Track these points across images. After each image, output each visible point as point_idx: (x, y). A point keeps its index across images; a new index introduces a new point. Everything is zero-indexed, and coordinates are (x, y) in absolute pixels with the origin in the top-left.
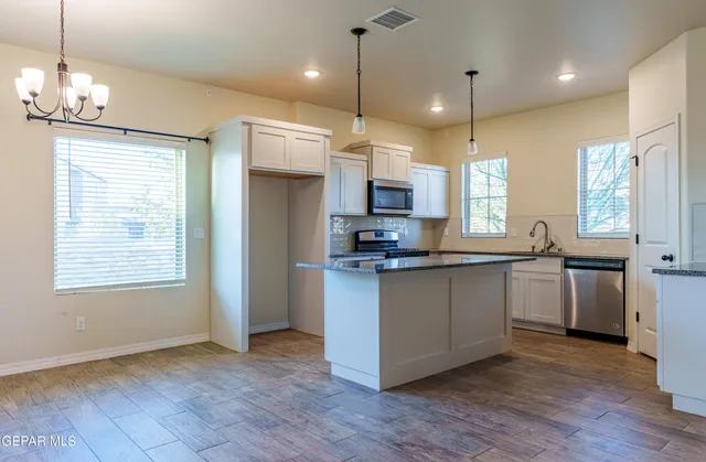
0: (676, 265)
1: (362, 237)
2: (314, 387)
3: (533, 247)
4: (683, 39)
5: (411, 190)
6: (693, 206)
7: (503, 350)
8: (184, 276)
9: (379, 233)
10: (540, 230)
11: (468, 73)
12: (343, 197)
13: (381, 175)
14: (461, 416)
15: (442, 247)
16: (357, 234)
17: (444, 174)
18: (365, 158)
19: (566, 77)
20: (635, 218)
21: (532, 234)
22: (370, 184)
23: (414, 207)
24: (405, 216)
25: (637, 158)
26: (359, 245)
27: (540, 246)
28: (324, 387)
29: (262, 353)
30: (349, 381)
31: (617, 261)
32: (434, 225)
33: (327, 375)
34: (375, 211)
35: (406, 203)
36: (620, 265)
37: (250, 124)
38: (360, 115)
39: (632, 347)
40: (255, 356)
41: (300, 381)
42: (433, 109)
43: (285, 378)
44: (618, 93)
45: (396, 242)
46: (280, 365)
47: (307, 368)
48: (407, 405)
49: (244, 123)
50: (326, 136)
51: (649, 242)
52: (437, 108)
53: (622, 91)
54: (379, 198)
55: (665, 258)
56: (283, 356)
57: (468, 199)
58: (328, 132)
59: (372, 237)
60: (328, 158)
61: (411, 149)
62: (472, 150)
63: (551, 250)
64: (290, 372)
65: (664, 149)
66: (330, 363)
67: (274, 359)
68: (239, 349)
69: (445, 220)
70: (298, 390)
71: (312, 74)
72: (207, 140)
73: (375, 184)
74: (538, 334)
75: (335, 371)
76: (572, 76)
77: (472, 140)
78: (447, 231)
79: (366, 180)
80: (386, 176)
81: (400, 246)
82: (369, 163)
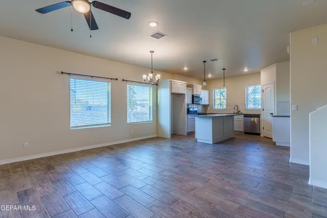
0: (273, 115)
1: (190, 110)
3: (234, 112)
4: (275, 65)
6: (277, 102)
8: (152, 120)
10: (236, 108)
13: (195, 93)
15: (208, 112)
16: (188, 109)
17: (208, 93)
18: (191, 89)
19: (246, 70)
20: (262, 104)
21: (234, 109)
22: (193, 96)
23: (202, 101)
24: (200, 104)
25: (263, 90)
27: (236, 112)
30: (203, 143)
32: (205, 106)
33: (196, 142)
34: (194, 103)
36: (258, 116)
39: (261, 135)
49: (170, 81)
51: (266, 110)
52: (210, 76)
54: (195, 99)
55: (271, 114)
57: (215, 99)
59: (192, 109)
60: (186, 89)
61: (201, 86)
63: (239, 113)
65: (270, 89)
66: (197, 139)
68: (169, 138)
69: (208, 105)
71: (186, 69)
72: (157, 85)
75: (199, 141)
77: (224, 86)
78: (209, 108)
80: (196, 94)
81: (198, 112)
82: (193, 90)
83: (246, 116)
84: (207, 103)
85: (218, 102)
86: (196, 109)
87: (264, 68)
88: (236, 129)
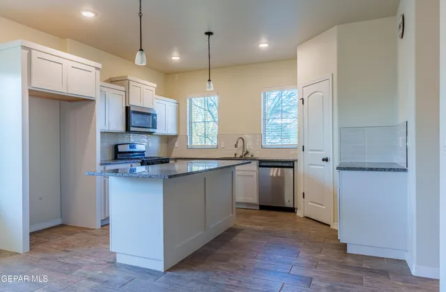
1: (121, 149)
2: (106, 278)
3: (236, 155)
4: (335, 29)
5: (156, 115)
6: (340, 129)
7: (231, 225)
9: (132, 146)
10: (240, 143)
11: (207, 33)
12: (108, 118)
13: (135, 102)
14: (234, 283)
15: (173, 156)
16: (116, 147)
17: (175, 105)
18: (123, 88)
19: (264, 45)
20: (301, 133)
21: (236, 146)
22: (127, 109)
23: (157, 127)
24: (151, 133)
25: (303, 99)
26: (118, 154)
27: (240, 154)
28: (115, 276)
29: (44, 251)
30: (134, 267)
31: (289, 162)
32: (168, 140)
33: (113, 263)
34: (132, 129)
35: (153, 125)
36: (291, 164)
37: (30, 49)
38: (141, 50)
39: (300, 213)
40: (38, 256)
41: (90, 274)
42: (173, 58)
43: (75, 273)
44: (290, 60)
45: (143, 152)
46: (67, 261)
47: (92, 260)
48: (192, 280)
49: (24, 47)
50: (97, 68)
51: (311, 150)
52: (176, 58)
53: (293, 59)
54: (135, 120)
55: (323, 160)
56: (67, 251)
57: (191, 123)
58: (99, 66)
59: (127, 148)
60: (98, 87)
61: (155, 85)
62: (210, 87)
63: (246, 156)
64: (79, 266)
65: (321, 94)
66: (115, 254)
67: (57, 255)
68: (20, 250)
69: (176, 136)
70: (93, 284)
71: (88, 14)
73: (132, 109)
74: (243, 210)
75: (120, 260)
76: (267, 45)
77: (209, 80)
78: (177, 144)
79: (124, 106)
80: (138, 104)
81: (147, 155)
82: (127, 93)
83: (263, 164)
84: (171, 131)
85: (198, 129)
86: (140, 148)
87: (306, 40)
88: (240, 198)
